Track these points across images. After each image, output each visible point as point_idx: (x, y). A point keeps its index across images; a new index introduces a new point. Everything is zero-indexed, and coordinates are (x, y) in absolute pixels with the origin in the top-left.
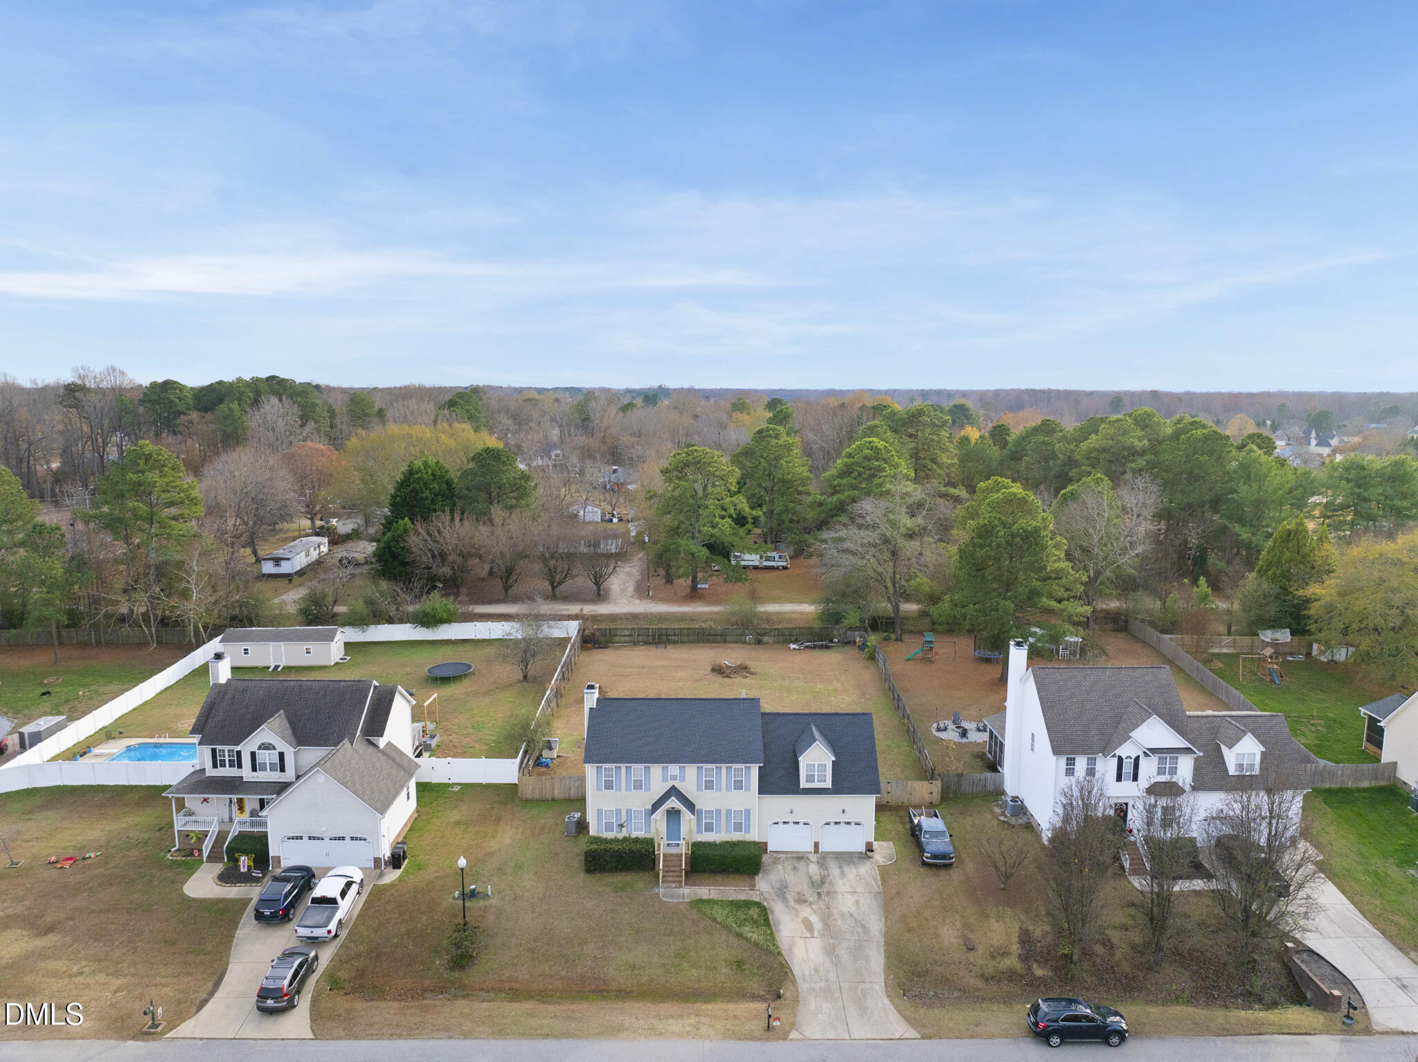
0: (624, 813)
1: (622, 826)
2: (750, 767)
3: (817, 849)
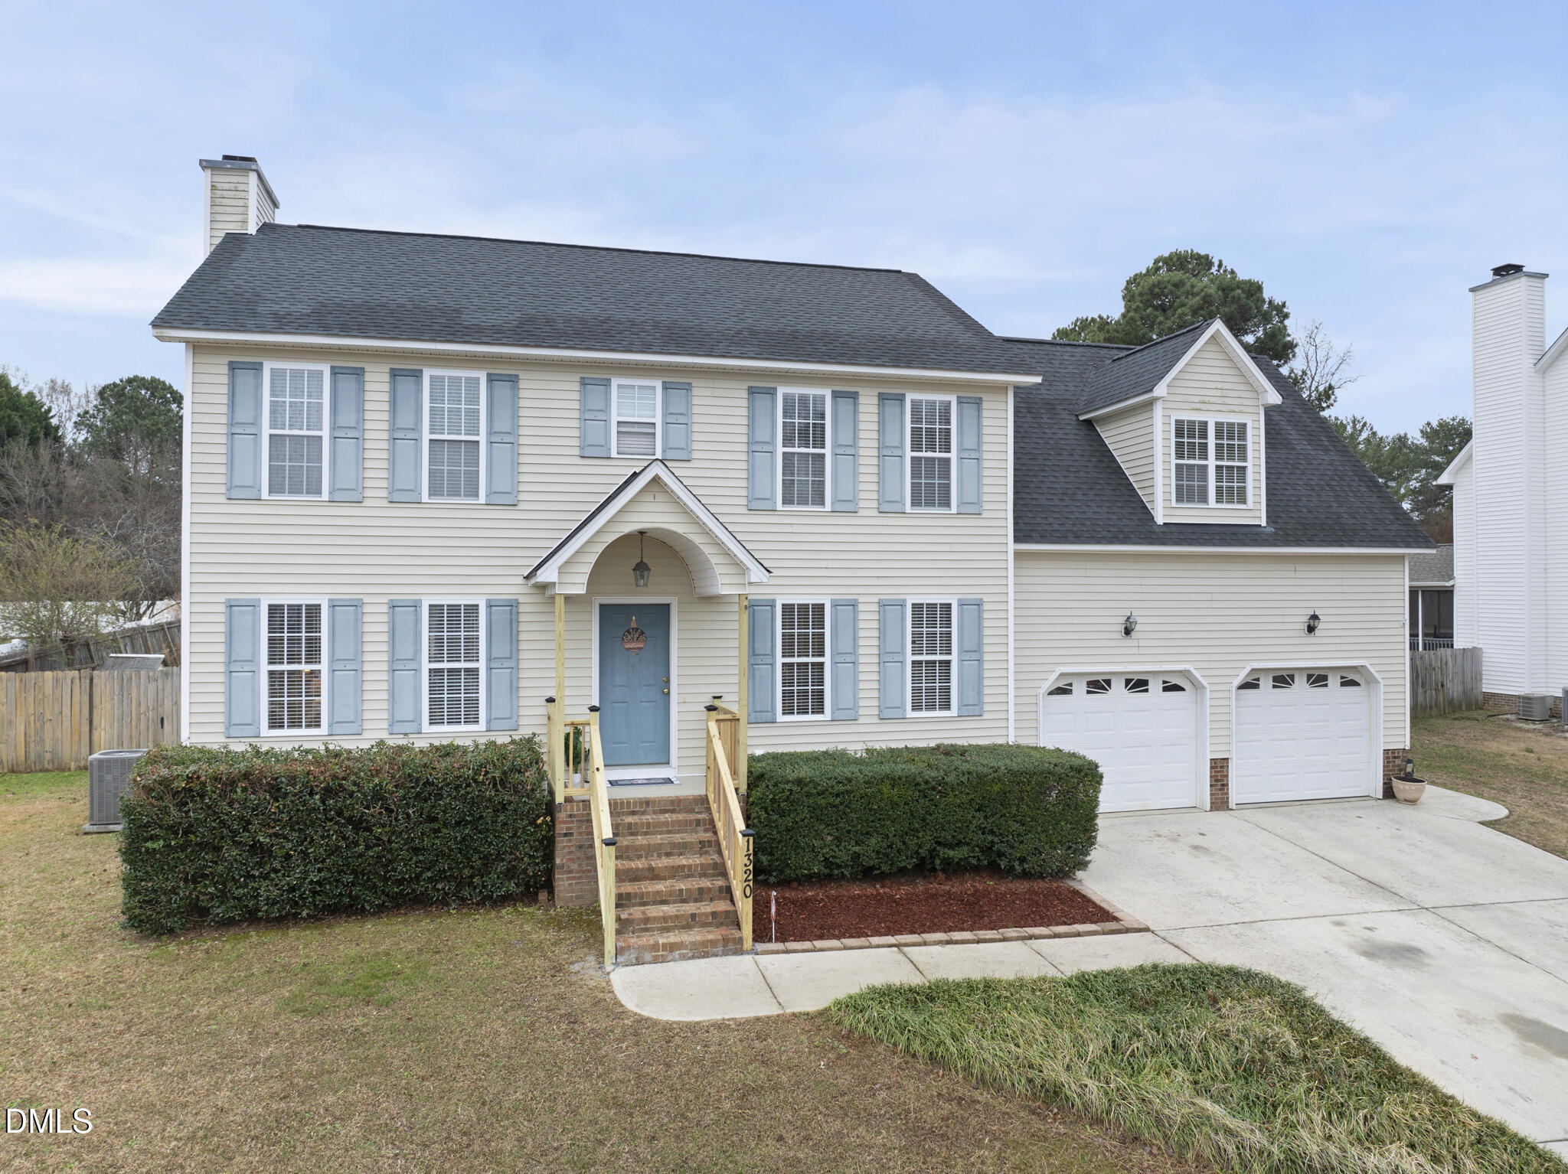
0: (376, 623)
2: (981, 398)
3: (1221, 790)
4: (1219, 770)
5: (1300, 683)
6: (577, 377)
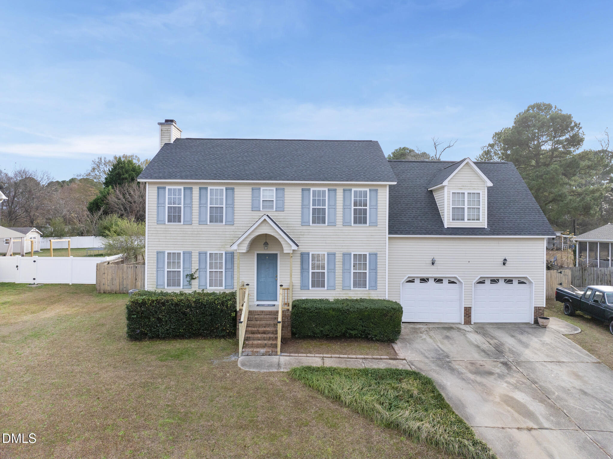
0: (195, 258)
1: (192, 277)
2: (377, 189)
3: (468, 318)
4: (468, 312)
5: (502, 282)
6: (251, 188)
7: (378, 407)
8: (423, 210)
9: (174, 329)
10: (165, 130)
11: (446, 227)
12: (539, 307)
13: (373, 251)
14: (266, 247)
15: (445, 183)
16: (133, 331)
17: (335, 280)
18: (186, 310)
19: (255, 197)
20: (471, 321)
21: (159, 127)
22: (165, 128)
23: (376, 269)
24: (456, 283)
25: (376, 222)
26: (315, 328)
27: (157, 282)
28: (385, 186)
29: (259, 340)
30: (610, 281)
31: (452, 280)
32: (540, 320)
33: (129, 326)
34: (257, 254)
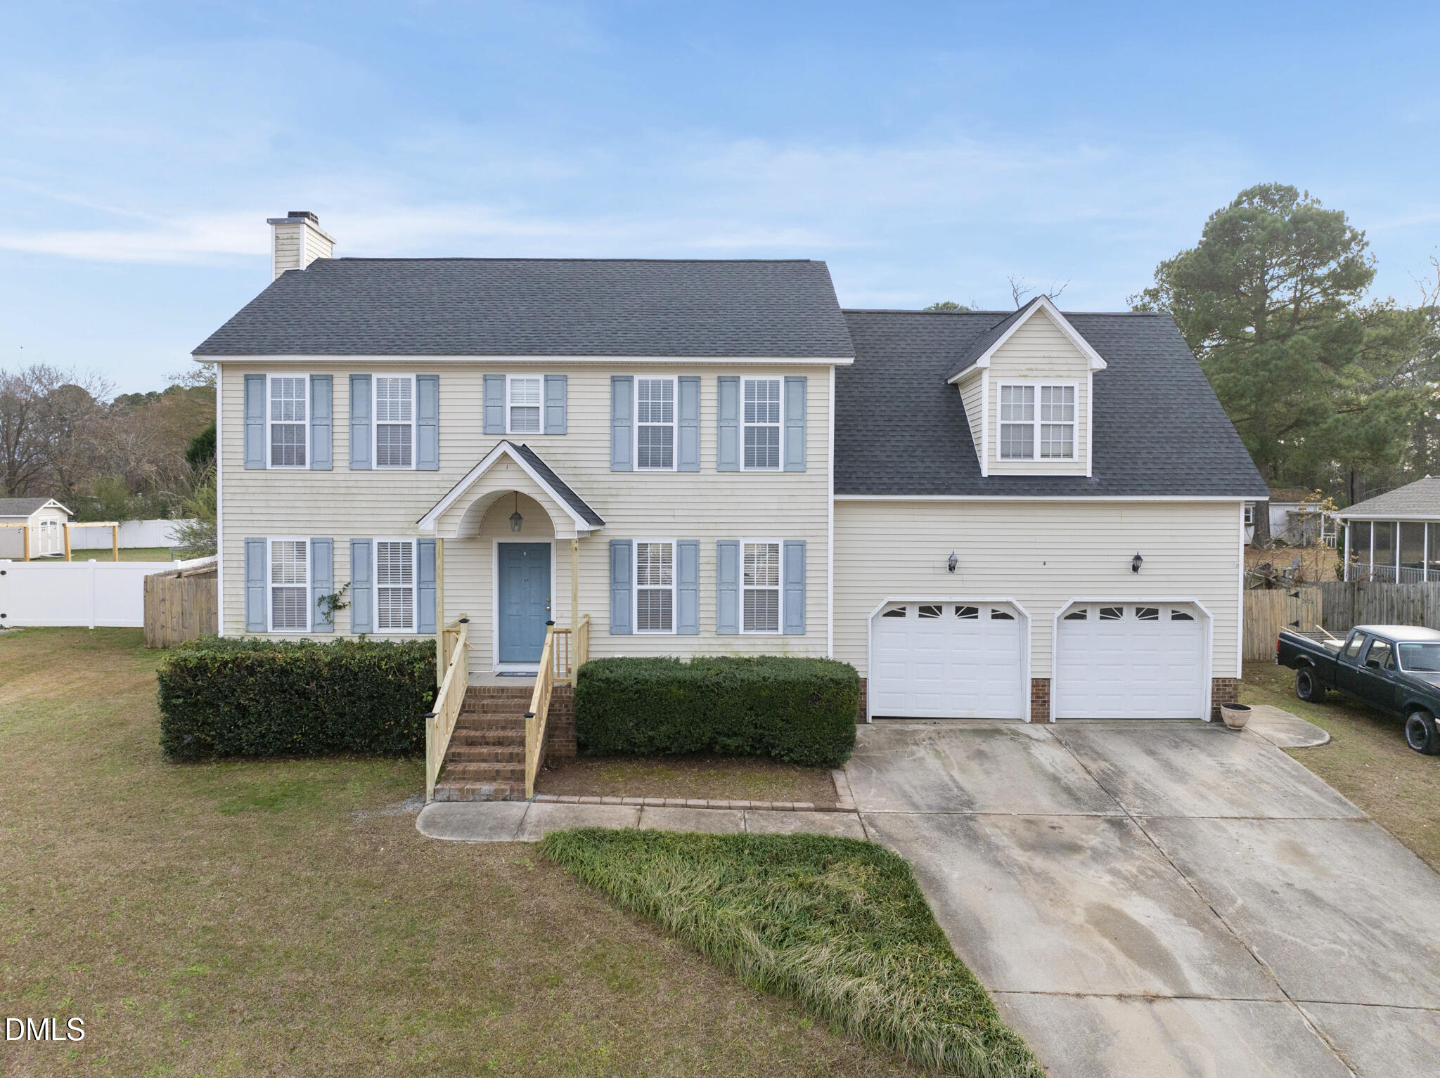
1: (334, 604)
2: (806, 378)
3: (1042, 705)
4: (1041, 691)
5: (1129, 615)
6: (480, 375)
7: (751, 937)
8: (930, 433)
9: (281, 733)
10: (285, 236)
11: (985, 474)
12: (1224, 680)
13: (795, 535)
14: (516, 524)
15: (983, 361)
16: (178, 738)
17: (697, 610)
18: (308, 684)
19: (492, 402)
20: (1049, 713)
21: (270, 228)
22: (285, 231)
23: (802, 582)
24: (1012, 618)
25: (803, 462)
26: (634, 731)
27: (248, 617)
28: (825, 368)
29: (484, 761)
30: (1422, 618)
31: (1003, 610)
32: (1226, 712)
33: (166, 725)
34: (500, 544)
